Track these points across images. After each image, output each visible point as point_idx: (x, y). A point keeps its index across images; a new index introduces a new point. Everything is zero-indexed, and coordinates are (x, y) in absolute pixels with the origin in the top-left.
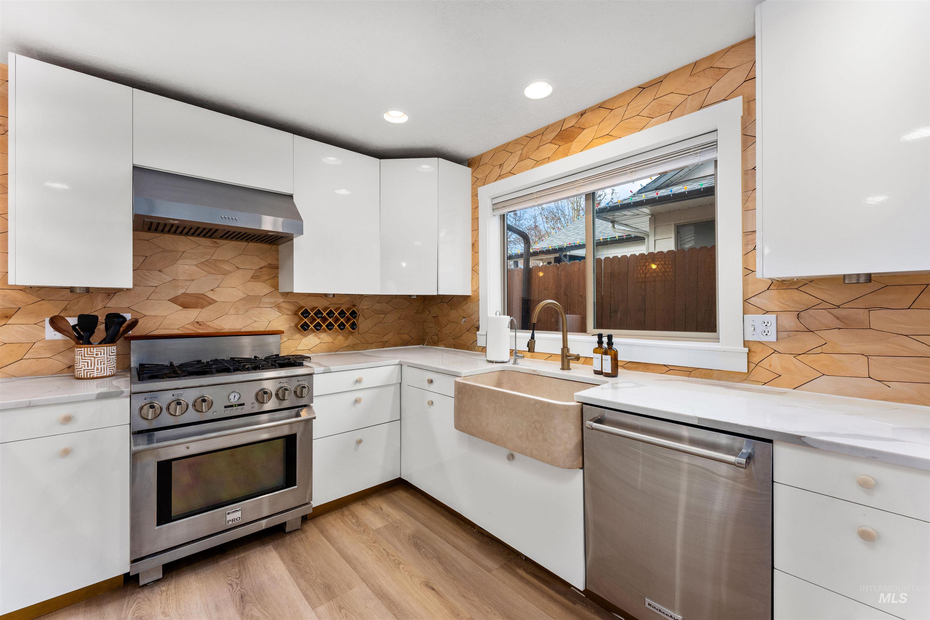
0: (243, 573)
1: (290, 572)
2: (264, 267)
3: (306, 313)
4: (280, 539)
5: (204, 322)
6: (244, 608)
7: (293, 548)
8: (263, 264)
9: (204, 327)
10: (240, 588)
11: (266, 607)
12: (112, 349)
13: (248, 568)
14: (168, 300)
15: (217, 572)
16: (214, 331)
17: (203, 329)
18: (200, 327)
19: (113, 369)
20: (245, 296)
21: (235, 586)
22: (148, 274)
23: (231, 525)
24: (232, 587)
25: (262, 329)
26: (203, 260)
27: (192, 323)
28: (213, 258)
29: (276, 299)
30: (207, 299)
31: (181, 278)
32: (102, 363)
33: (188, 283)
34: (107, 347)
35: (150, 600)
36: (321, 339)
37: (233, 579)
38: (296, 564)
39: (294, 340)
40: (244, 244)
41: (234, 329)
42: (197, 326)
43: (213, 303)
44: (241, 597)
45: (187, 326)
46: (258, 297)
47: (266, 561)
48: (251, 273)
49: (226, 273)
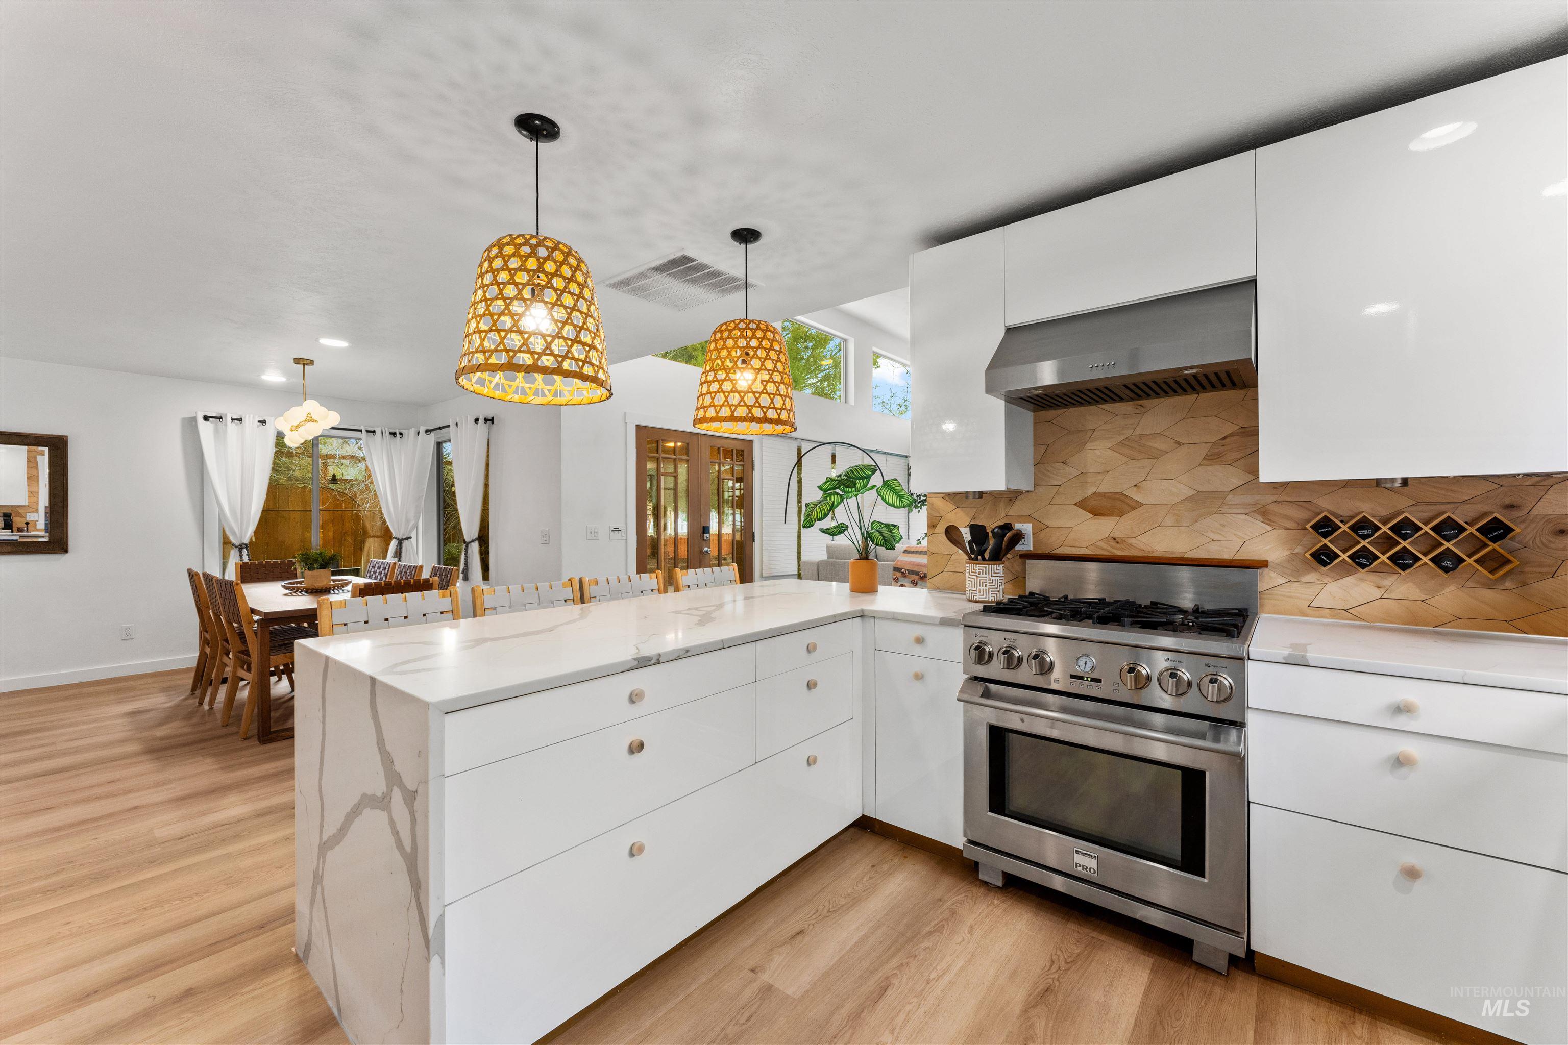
0: (1079, 962)
1: (1138, 1023)
2: (1231, 435)
3: (1325, 527)
4: (1177, 962)
5: (1124, 539)
6: (1034, 1006)
7: (1182, 994)
8: (1229, 428)
9: (1123, 546)
10: (1056, 977)
11: (1057, 1034)
12: (999, 568)
13: (1092, 961)
14: (1075, 504)
15: (1055, 932)
16: (1140, 554)
17: (1122, 549)
18: (1118, 546)
19: (997, 594)
20: (1191, 493)
21: (1055, 967)
22: (1050, 469)
23: (1078, 872)
24: (1051, 966)
25: (1227, 555)
26: (1122, 438)
27: (1106, 539)
28: (1137, 432)
29: (1257, 497)
30: (1127, 501)
31: (1091, 471)
32: (984, 584)
33: (1100, 477)
34: (989, 565)
35: (975, 903)
36: (1383, 591)
37: (1061, 958)
38: (1158, 1022)
39: (1304, 584)
40: (1191, 398)
41: (1173, 553)
42: (1113, 543)
43: (1137, 507)
44: (1046, 989)
45: (1101, 544)
46: (1219, 493)
47: (1121, 974)
48: (1203, 451)
49: (1157, 455)
